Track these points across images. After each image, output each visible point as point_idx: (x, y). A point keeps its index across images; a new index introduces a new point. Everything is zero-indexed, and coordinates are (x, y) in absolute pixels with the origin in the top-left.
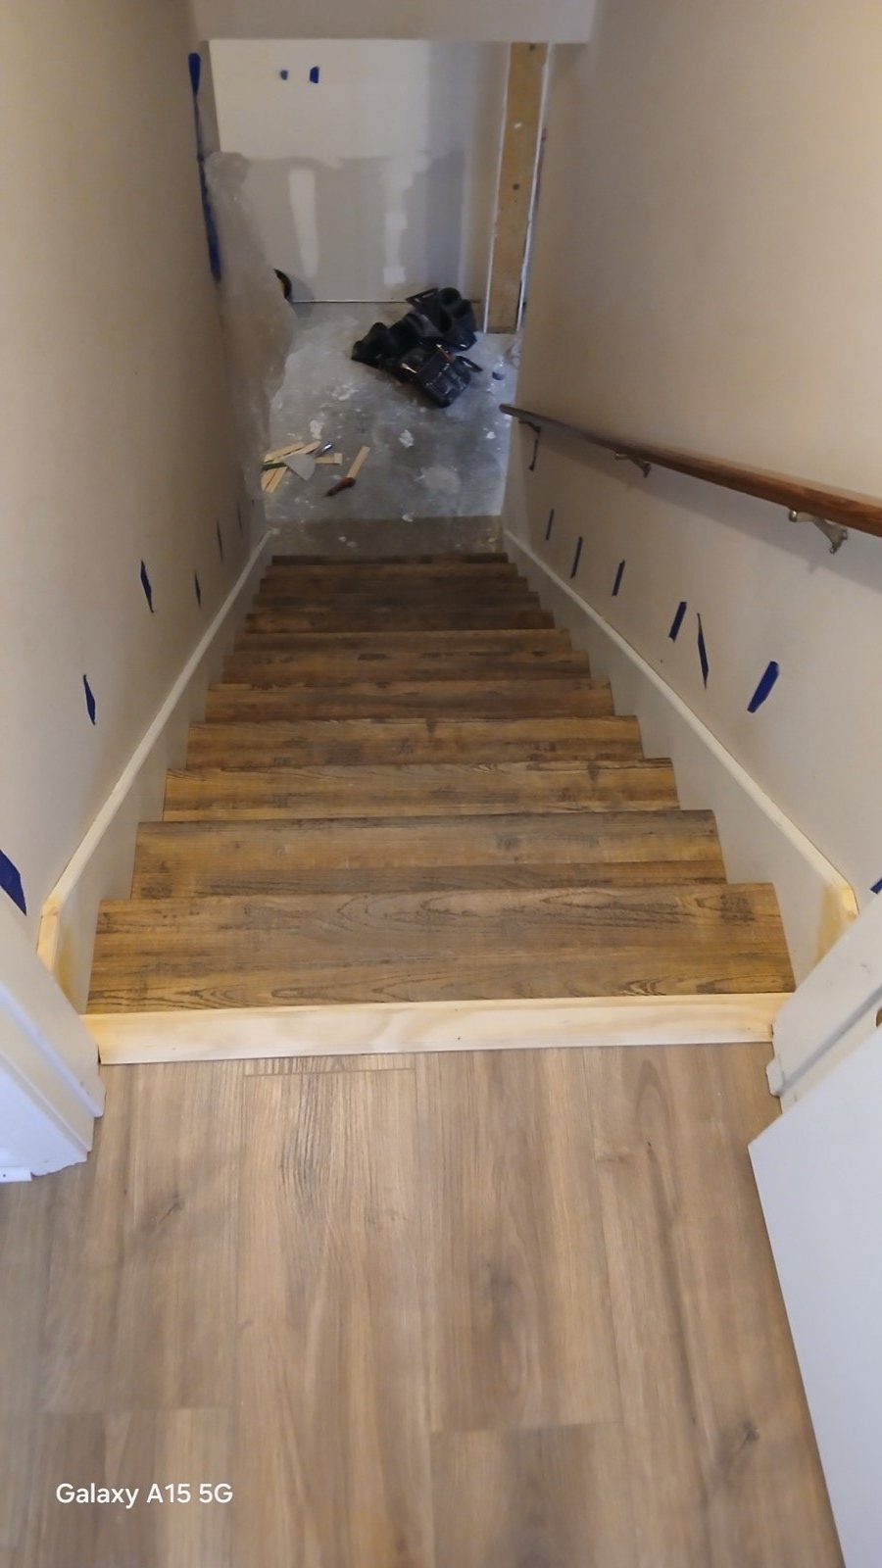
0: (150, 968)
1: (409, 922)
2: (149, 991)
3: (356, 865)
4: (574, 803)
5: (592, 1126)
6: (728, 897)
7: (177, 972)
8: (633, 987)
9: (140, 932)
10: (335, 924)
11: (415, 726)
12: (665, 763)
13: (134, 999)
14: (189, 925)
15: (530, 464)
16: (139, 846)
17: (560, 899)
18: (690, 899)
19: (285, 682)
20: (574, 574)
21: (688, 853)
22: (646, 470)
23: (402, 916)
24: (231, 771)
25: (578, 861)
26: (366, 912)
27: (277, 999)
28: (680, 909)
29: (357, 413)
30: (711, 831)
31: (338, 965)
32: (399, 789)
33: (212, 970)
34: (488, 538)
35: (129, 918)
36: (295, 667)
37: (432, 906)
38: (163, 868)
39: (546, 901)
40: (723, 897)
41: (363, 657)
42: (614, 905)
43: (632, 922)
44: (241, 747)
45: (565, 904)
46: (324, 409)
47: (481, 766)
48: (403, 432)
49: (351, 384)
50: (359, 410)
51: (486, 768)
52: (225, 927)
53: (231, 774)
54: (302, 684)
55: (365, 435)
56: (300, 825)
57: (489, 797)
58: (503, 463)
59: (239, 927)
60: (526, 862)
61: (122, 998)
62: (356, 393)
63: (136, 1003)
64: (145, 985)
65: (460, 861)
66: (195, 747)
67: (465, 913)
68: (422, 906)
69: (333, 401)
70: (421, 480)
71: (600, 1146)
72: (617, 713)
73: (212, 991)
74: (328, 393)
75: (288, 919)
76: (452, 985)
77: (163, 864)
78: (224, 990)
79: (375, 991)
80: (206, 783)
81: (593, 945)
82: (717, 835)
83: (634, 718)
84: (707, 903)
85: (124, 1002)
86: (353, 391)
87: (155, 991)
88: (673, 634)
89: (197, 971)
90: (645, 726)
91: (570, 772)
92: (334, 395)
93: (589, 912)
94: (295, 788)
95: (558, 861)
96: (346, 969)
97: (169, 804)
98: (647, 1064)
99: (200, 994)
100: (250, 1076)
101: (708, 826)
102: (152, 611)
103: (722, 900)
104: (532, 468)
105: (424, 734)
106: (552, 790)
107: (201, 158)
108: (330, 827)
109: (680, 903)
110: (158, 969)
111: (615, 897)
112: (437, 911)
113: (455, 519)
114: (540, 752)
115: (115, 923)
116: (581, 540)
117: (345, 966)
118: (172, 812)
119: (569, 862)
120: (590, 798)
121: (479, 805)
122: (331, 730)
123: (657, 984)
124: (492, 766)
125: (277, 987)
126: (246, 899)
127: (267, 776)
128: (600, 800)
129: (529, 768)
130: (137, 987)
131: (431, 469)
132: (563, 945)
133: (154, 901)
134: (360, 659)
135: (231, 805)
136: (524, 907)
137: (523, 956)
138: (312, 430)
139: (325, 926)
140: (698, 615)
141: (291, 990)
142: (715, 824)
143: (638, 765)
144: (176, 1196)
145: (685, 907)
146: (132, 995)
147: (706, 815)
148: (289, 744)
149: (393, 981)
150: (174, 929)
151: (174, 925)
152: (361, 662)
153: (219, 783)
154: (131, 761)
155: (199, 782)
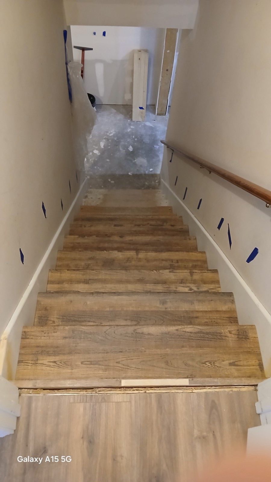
0: (39, 352)
1: (129, 337)
2: (39, 361)
3: (111, 309)
4: (185, 285)
5: (194, 425)
6: (240, 330)
7: (48, 354)
8: (207, 363)
9: (37, 339)
10: (103, 337)
11: (132, 254)
12: (215, 271)
13: (33, 364)
14: (53, 336)
15: (170, 160)
16: (38, 301)
17: (182, 329)
18: (227, 331)
19: (90, 235)
20: (184, 199)
21: (224, 308)
22: (210, 173)
23: (127, 335)
24: (70, 271)
25: (187, 310)
26: (114, 333)
27: (82, 365)
28: (223, 334)
29: (115, 140)
30: (233, 300)
31: (104, 353)
32: (126, 278)
33: (61, 354)
34: (156, 180)
35: (33, 333)
36: (93, 228)
37: (138, 331)
38: (46, 309)
39: (177, 330)
40: (238, 330)
41: (115, 226)
42: (200, 332)
43: (207, 339)
44: (74, 260)
45: (183, 331)
46: (105, 139)
47: (154, 271)
48: (130, 146)
49: (113, 130)
50: (116, 139)
51: (155, 272)
52: (65, 338)
53: (70, 272)
54: (95, 236)
55: (117, 147)
56: (93, 295)
57: (157, 282)
58: (161, 157)
59: (70, 338)
60: (169, 310)
61: (30, 363)
62: (115, 134)
63: (34, 365)
64: (38, 358)
65: (147, 309)
66: (59, 259)
67: (149, 334)
68: (134, 331)
69: (107, 136)
70: (135, 162)
71: (196, 433)
72: (199, 250)
73: (60, 361)
74: (106, 133)
75: (87, 335)
76: (144, 361)
77: (46, 308)
78: (65, 361)
79: (117, 363)
80: (62, 275)
81: (193, 347)
82: (234, 302)
83: (205, 252)
84: (233, 332)
85: (30, 364)
86: (114, 133)
87: (41, 361)
88: (219, 227)
89: (55, 354)
90: (208, 255)
91: (184, 274)
92: (108, 134)
93: (192, 335)
94: (91, 277)
95: (180, 310)
96: (107, 354)
97: (50, 282)
98: (213, 401)
99: (56, 362)
100: (72, 403)
101: (231, 298)
102: (46, 217)
103: (238, 331)
104: (171, 161)
105: (135, 256)
106: (178, 280)
107: (66, 64)
108: (103, 296)
109: (223, 332)
110: (42, 353)
111: (201, 329)
112: (139, 333)
113: (145, 174)
114: (173, 263)
115: (28, 335)
116: (187, 188)
117: (107, 353)
118: (50, 285)
119: (184, 310)
120: (190, 283)
121: (153, 285)
122: (104, 255)
123: (215, 362)
124: (157, 271)
125: (83, 360)
126: (73, 327)
127: (82, 273)
128: (194, 284)
129: (170, 272)
130: (35, 359)
131: (138, 158)
132: (183, 347)
133: (42, 327)
134: (114, 226)
135: (70, 283)
136: (169, 332)
137: (168, 351)
138: (101, 145)
139: (100, 338)
140: (228, 224)
141: (88, 361)
142: (233, 298)
143: (206, 272)
144: (45, 448)
145: (225, 333)
146: (33, 362)
147: (230, 294)
148: (91, 259)
149: (123, 359)
150: (48, 338)
151: (48, 336)
152: (115, 227)
153: (66, 275)
154: (37, 271)
155: (59, 275)
